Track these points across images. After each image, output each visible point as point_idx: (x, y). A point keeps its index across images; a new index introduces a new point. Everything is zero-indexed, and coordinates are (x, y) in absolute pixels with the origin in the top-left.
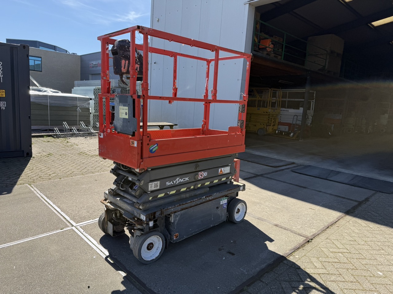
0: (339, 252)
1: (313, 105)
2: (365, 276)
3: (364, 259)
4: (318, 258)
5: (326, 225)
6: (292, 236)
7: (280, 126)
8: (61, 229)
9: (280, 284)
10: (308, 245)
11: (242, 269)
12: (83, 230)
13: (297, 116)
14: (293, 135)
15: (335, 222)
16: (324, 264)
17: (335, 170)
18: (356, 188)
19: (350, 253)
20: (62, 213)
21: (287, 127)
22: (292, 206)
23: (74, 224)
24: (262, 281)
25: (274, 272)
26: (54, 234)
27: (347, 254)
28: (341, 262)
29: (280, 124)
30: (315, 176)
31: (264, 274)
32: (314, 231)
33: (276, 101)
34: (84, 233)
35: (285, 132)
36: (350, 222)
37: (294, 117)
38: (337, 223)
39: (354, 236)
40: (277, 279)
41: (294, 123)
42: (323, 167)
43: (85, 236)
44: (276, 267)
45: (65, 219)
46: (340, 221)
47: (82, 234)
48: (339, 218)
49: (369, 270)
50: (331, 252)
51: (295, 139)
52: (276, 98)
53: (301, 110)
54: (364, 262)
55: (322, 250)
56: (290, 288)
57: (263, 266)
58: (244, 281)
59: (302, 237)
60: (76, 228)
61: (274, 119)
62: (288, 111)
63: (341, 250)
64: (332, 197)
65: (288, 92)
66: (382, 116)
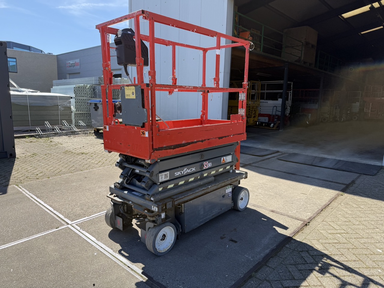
0: (337, 233)
1: (291, 96)
2: (366, 255)
3: (362, 238)
4: (318, 240)
5: (320, 208)
6: (290, 221)
7: (260, 118)
8: (57, 228)
9: (287, 268)
10: (306, 228)
11: (247, 256)
12: (80, 227)
13: (276, 107)
14: (273, 126)
15: (328, 205)
16: (326, 245)
17: (318, 156)
18: (341, 172)
19: (347, 233)
20: (55, 212)
21: (267, 118)
22: (284, 192)
23: (70, 222)
24: (268, 266)
25: (279, 256)
26: (50, 233)
27: (344, 234)
28: (341, 242)
29: (261, 115)
30: (301, 162)
31: (269, 259)
32: (310, 215)
33: (255, 93)
34: (81, 230)
35: (265, 123)
36: (342, 204)
37: (273, 108)
38: (330, 206)
39: (348, 217)
40: (283, 263)
41: (274, 113)
42: (306, 154)
43: (83, 234)
44: (279, 252)
45: (59, 217)
46: (332, 204)
47: (79, 231)
48: (331, 201)
49: (369, 249)
50: (329, 233)
51: (275, 129)
52: (255, 90)
53: (280, 101)
54: (362, 241)
55: (321, 233)
56: (296, 271)
57: (267, 251)
58: (251, 267)
59: (299, 221)
60: (72, 226)
61: (254, 111)
62: (267, 102)
63: (339, 231)
64: (320, 182)
65: (266, 84)
66: (354, 104)
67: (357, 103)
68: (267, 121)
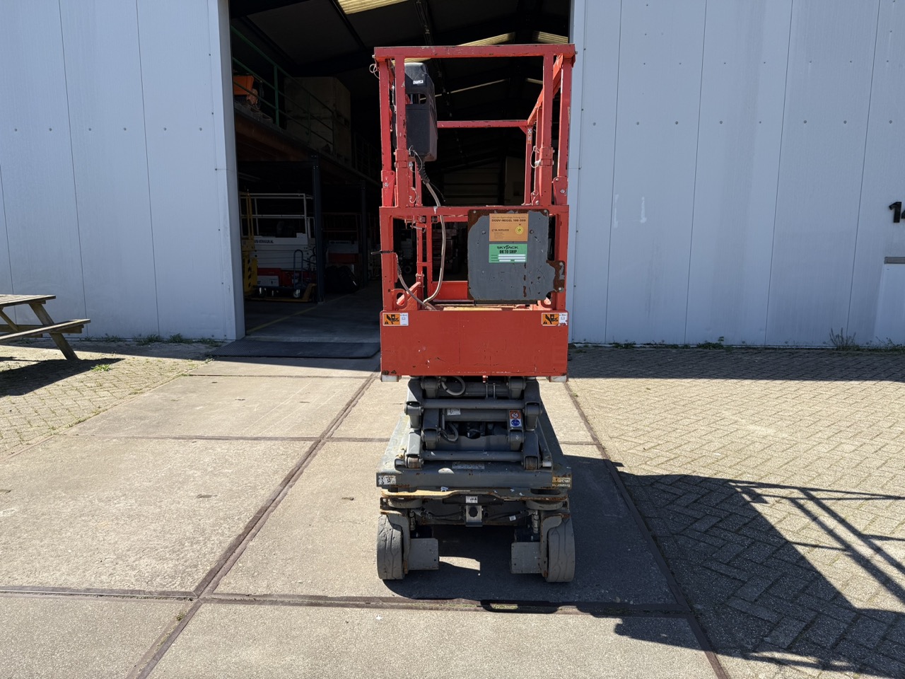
7: (262, 278)
13: (301, 251)
14: (302, 295)
21: (276, 277)
29: (262, 271)
37: (294, 255)
51: (306, 301)
53: (303, 238)
62: (272, 242)
65: (255, 198)
68: (276, 284)
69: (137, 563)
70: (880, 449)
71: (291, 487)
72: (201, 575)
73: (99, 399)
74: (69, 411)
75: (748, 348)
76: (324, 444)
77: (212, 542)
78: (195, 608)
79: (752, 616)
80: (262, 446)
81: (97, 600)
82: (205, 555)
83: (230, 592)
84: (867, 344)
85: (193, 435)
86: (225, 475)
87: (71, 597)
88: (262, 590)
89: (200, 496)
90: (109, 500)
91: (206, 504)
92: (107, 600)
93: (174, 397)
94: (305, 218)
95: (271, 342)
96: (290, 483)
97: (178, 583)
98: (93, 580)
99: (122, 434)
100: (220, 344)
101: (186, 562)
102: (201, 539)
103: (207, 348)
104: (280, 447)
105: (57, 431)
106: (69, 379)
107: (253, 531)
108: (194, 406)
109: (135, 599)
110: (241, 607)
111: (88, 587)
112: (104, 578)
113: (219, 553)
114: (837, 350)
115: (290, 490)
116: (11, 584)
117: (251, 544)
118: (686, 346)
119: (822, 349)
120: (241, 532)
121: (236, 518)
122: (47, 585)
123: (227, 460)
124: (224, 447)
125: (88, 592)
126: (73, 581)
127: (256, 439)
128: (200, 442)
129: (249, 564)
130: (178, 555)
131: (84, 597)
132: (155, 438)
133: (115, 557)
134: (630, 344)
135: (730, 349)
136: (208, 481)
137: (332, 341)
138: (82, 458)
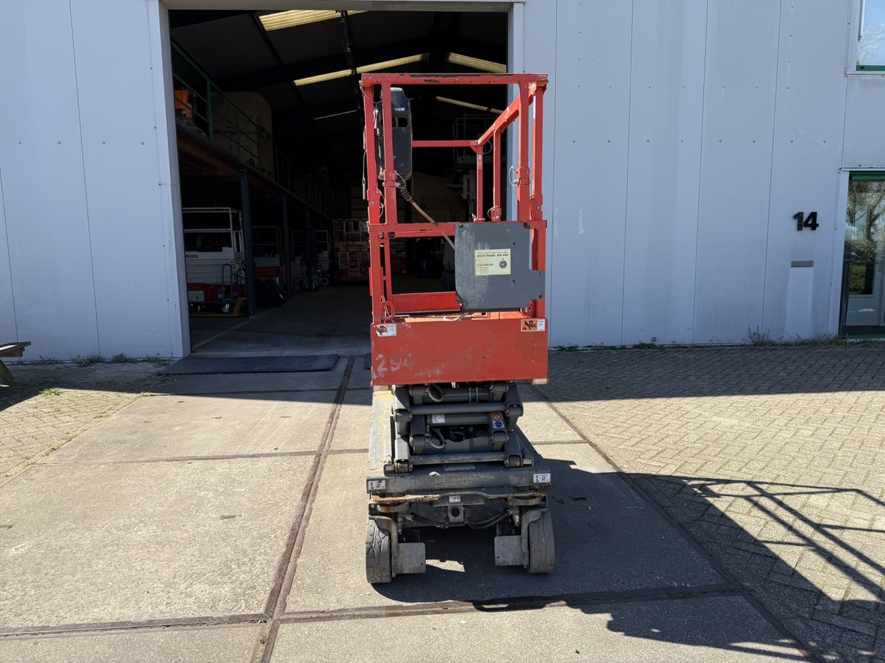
13: (229, 265)
14: (231, 311)
21: (202, 292)
35: (201, 304)
37: (222, 269)
41: (227, 280)
53: (229, 252)
62: (196, 256)
66: (320, 255)
67: (324, 252)
68: (202, 299)
69: (190, 589)
70: (833, 432)
71: (313, 501)
72: (264, 597)
73: (63, 425)
74: (36, 439)
75: (678, 347)
76: (326, 457)
77: (260, 562)
78: (274, 630)
79: (797, 588)
80: (263, 463)
81: (165, 631)
82: (259, 575)
83: (302, 610)
84: (779, 339)
85: (185, 455)
86: (240, 494)
87: (135, 630)
88: (334, 606)
89: (223, 517)
90: (127, 528)
91: (233, 525)
92: (176, 630)
93: (146, 419)
94: (231, 232)
95: (221, 358)
96: (311, 498)
97: (244, 606)
98: (151, 611)
99: (108, 460)
100: (167, 362)
101: (241, 584)
102: (246, 560)
103: (155, 367)
104: (284, 463)
105: (32, 460)
106: (20, 405)
107: (296, 548)
108: (171, 427)
109: (205, 626)
110: (321, 624)
111: (150, 619)
112: (163, 608)
113: (272, 573)
114: (755, 345)
115: (314, 504)
116: (62, 623)
117: (299, 560)
118: (623, 347)
119: (742, 345)
120: (284, 550)
121: (273, 536)
122: (104, 621)
123: (234, 480)
124: (224, 466)
125: (151, 624)
126: (130, 614)
127: (254, 456)
128: (196, 463)
129: (308, 581)
130: (230, 578)
131: (149, 629)
132: (145, 462)
133: (163, 585)
134: (573, 347)
135: (662, 348)
136: (225, 502)
137: (284, 355)
138: (76, 487)
